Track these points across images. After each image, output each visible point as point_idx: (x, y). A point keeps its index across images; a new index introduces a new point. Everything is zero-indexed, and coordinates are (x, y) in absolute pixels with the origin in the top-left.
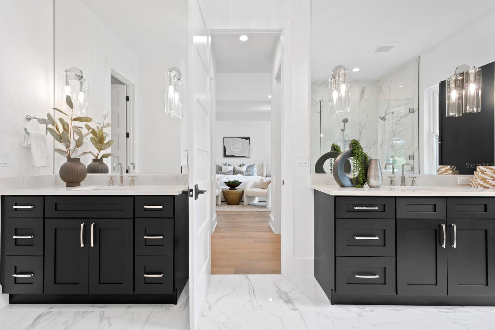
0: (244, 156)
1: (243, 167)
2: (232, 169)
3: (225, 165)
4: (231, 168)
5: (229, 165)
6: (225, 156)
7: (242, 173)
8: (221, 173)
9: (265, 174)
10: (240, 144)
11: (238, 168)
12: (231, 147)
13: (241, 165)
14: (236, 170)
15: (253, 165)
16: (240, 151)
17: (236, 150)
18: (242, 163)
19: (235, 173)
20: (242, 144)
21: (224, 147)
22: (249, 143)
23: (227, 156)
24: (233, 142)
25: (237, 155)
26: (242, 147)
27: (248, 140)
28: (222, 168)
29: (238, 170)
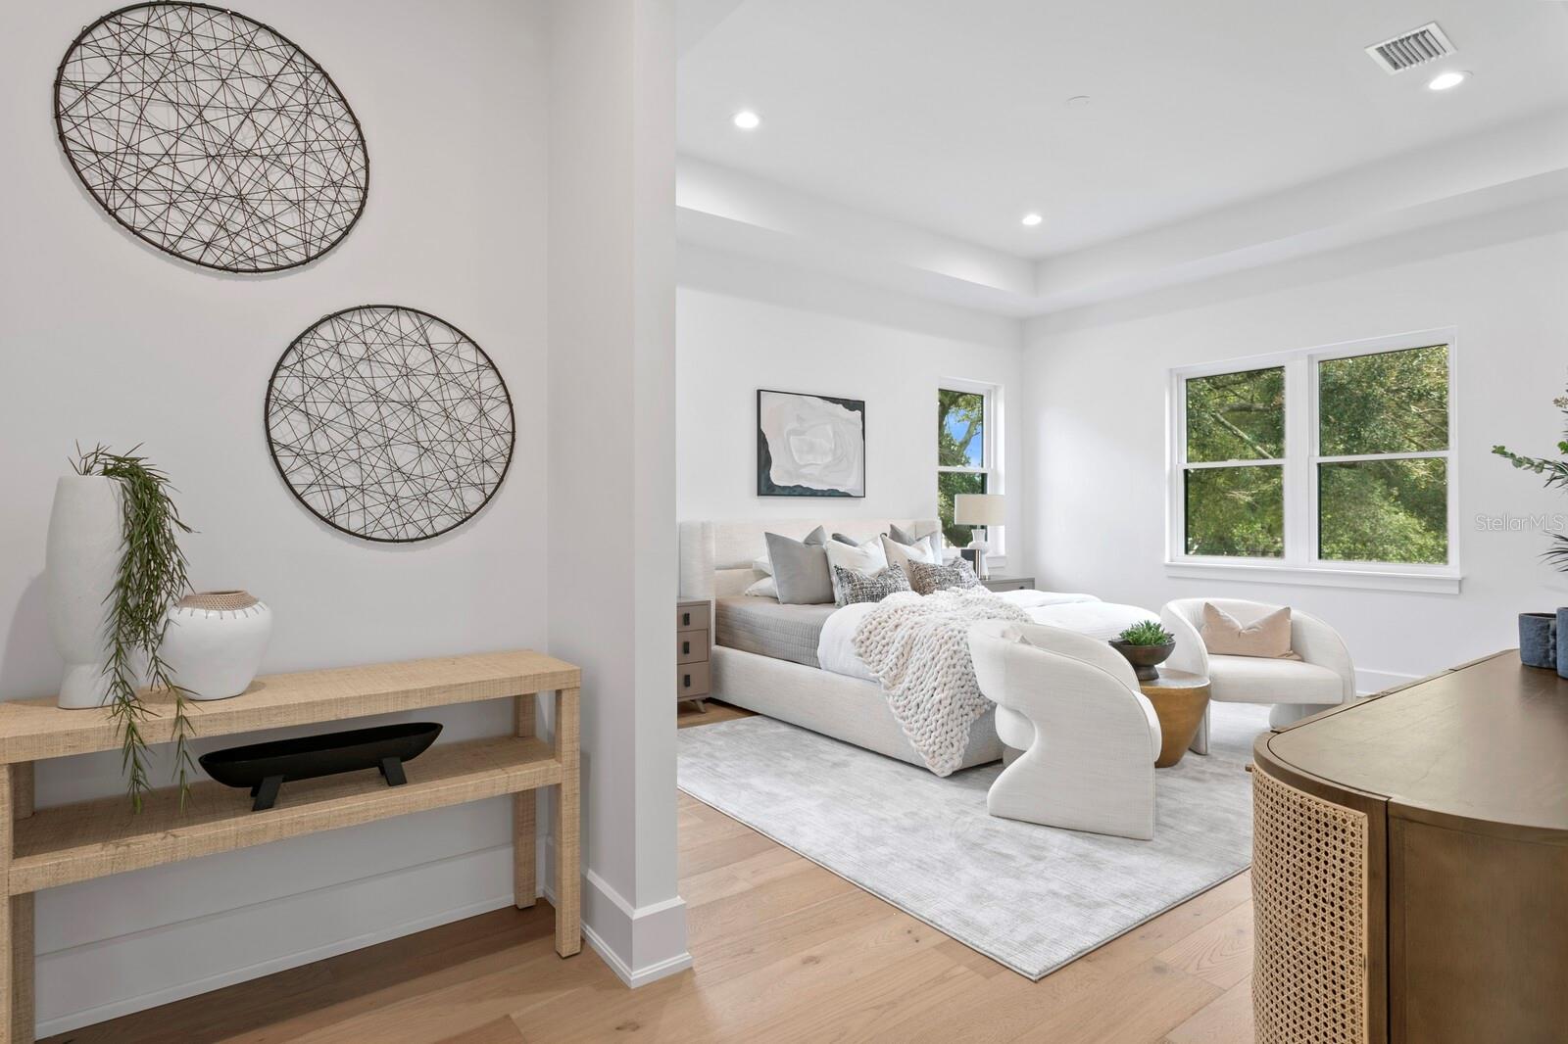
0: (842, 489)
5: (839, 539)
10: (829, 429)
11: (904, 552)
12: (793, 440)
14: (914, 562)
16: (827, 466)
17: (810, 458)
20: (835, 433)
21: (762, 441)
22: (861, 426)
23: (774, 490)
24: (799, 419)
25: (815, 487)
26: (833, 446)
27: (858, 413)
28: (829, 553)
29: (925, 562)
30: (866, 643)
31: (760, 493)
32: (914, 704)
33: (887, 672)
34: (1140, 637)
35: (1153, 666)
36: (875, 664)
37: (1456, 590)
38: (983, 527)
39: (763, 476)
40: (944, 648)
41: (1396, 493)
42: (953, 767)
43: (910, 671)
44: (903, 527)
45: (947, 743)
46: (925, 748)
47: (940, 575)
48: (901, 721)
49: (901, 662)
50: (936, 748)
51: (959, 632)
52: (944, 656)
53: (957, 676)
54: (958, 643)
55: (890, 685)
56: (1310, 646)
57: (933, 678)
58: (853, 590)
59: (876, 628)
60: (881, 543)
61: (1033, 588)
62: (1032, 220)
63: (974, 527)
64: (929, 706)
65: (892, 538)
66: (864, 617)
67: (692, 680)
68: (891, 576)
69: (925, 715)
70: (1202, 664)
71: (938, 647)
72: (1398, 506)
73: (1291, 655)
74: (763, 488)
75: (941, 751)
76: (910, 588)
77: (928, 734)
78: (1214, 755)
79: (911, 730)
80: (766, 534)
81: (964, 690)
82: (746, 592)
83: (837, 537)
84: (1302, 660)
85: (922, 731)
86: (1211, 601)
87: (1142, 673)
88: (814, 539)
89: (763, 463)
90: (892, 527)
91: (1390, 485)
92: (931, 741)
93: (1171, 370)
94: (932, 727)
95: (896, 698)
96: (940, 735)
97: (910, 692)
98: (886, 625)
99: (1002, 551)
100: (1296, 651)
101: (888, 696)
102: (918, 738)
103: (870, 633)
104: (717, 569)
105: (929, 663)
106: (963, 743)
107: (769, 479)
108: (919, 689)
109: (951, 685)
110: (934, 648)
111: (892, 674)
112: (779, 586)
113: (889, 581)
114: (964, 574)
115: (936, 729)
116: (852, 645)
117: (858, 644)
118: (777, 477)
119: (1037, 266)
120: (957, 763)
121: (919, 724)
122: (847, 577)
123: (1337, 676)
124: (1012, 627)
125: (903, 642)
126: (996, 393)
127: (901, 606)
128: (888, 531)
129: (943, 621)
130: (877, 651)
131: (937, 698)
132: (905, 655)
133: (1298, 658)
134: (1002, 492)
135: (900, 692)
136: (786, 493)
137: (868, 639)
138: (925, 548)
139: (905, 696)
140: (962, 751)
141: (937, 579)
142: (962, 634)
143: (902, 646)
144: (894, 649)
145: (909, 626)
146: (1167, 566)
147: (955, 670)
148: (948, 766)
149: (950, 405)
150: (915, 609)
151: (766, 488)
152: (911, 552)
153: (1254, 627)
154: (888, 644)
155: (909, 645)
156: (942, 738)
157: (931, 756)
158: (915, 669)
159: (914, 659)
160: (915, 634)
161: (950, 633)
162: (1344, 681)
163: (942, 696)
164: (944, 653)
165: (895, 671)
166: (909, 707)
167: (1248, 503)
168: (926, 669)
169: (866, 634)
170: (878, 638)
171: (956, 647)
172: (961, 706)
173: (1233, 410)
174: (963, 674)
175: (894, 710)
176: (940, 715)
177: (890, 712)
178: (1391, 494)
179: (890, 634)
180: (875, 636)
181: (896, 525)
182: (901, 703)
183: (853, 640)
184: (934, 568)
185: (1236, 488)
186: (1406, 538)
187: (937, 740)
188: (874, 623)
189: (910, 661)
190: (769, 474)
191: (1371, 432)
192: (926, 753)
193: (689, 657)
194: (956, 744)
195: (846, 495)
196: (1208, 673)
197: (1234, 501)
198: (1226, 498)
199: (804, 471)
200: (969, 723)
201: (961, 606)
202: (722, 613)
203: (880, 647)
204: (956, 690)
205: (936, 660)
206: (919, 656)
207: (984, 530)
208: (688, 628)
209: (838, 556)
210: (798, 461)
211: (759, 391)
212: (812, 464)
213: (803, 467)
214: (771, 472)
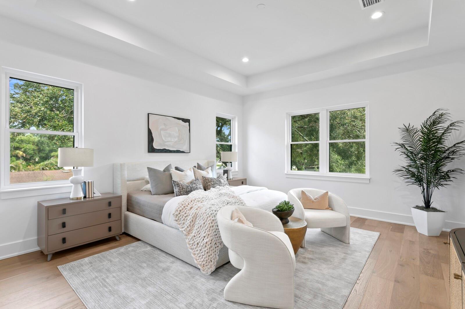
0: (181, 150)
10: (177, 128)
12: (162, 132)
14: (204, 177)
16: (176, 142)
17: (169, 139)
20: (179, 130)
21: (150, 133)
22: (189, 128)
23: (154, 151)
24: (165, 124)
25: (171, 149)
26: (178, 135)
27: (188, 124)
28: (172, 175)
29: (208, 177)
30: (179, 215)
31: (149, 152)
32: (196, 243)
33: (186, 229)
34: (283, 208)
35: (287, 218)
36: (182, 224)
37: (368, 182)
38: (231, 162)
39: (150, 146)
40: (209, 219)
41: (335, 150)
42: (212, 271)
43: (195, 228)
44: (202, 164)
45: (209, 261)
46: (200, 263)
47: (213, 182)
48: (191, 250)
49: (191, 225)
50: (204, 263)
51: (215, 211)
52: (209, 222)
53: (214, 231)
54: (215, 216)
55: (187, 234)
56: (335, 206)
57: (204, 232)
58: (179, 189)
59: (183, 209)
60: (192, 170)
61: (246, 185)
62: (245, 60)
63: (228, 162)
64: (202, 244)
65: (198, 169)
66: (179, 204)
67: (112, 229)
68: (195, 183)
69: (200, 248)
70: (303, 214)
71: (206, 218)
72: (336, 153)
73: (329, 208)
74: (150, 150)
75: (207, 264)
76: (202, 187)
77: (201, 257)
78: (307, 247)
79: (195, 254)
80: (148, 168)
81: (217, 236)
82: (142, 189)
83: (177, 169)
84: (332, 210)
85: (199, 255)
86: (303, 189)
87: (283, 221)
88: (167, 169)
89: (150, 140)
90: (198, 164)
91: (334, 148)
92: (202, 260)
93: (287, 113)
94: (203, 254)
95: (189, 240)
96: (206, 257)
97: (195, 238)
98: (187, 207)
99: (237, 170)
100: (330, 207)
101: (186, 238)
102: (197, 258)
103: (180, 211)
104: (128, 181)
105: (202, 225)
106: (216, 260)
107: (153, 146)
108: (199, 236)
109: (211, 235)
110: (205, 219)
111: (188, 229)
112: (152, 188)
113: (194, 185)
114: (222, 181)
115: (205, 255)
116: (173, 216)
117: (175, 216)
118: (156, 146)
119: (247, 78)
120: (213, 269)
121: (198, 252)
122: (178, 185)
123: (344, 216)
124: (236, 209)
125: (193, 216)
126: (235, 119)
127: (194, 199)
128: (196, 165)
129: (209, 206)
130: (182, 219)
131: (205, 241)
132: (193, 221)
133: (331, 209)
134: (237, 151)
135: (190, 238)
136: (160, 151)
137: (180, 214)
138: (209, 172)
139: (192, 239)
140: (216, 263)
141: (212, 183)
142: (216, 212)
143: (193, 217)
144: (189, 218)
145: (196, 208)
146: (286, 174)
147: (213, 228)
148: (209, 270)
149: (224, 124)
150: (199, 200)
151: (151, 149)
152: (203, 173)
153: (318, 199)
154: (187, 216)
155: (195, 217)
156: (207, 259)
157: (203, 266)
158: (197, 228)
159: (197, 223)
160: (197, 212)
161: (211, 212)
162: (347, 218)
163: (207, 240)
164: (208, 221)
165: (189, 228)
166: (194, 244)
167: (301, 152)
168: (201, 228)
169: (179, 212)
170: (183, 213)
171: (214, 218)
172: (215, 244)
173: (299, 127)
174: (216, 229)
175: (188, 245)
176: (206, 249)
177: (187, 246)
178: (334, 150)
179: (188, 212)
180: (182, 213)
181: (199, 163)
182: (191, 242)
183: (173, 214)
184: (211, 179)
185: (298, 148)
186: (337, 161)
187: (205, 259)
188: (182, 207)
189: (195, 224)
190: (153, 145)
191: (333, 134)
192: (201, 265)
193: (111, 219)
194: (213, 261)
195: (183, 152)
196: (305, 219)
197: (298, 152)
198: (296, 151)
199: (167, 143)
200: (218, 250)
201: (218, 196)
202: (129, 199)
203: (184, 217)
204: (213, 237)
205: (205, 224)
206: (199, 222)
207: (231, 163)
208: (111, 207)
209: (176, 176)
210: (164, 140)
211: (148, 114)
212: (170, 141)
213: (166, 142)
214: (153, 144)
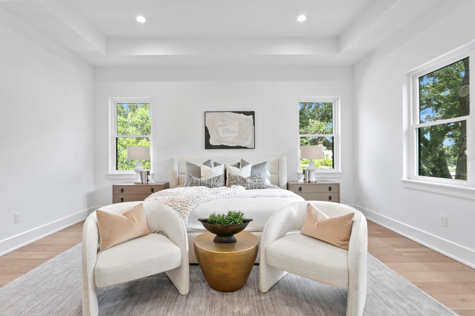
0: (243, 146)
1: (244, 167)
2: (222, 173)
3: (207, 163)
4: (219, 171)
5: (216, 164)
6: (208, 146)
7: (242, 182)
8: (197, 182)
9: (284, 183)
10: (237, 123)
11: (234, 171)
12: (219, 128)
13: (239, 164)
14: (229, 174)
15: (264, 163)
16: (236, 137)
17: (228, 135)
18: (242, 160)
19: (227, 180)
20: (239, 125)
21: (206, 130)
22: (253, 121)
23: (211, 147)
24: (222, 120)
26: (239, 130)
27: (251, 116)
28: (201, 170)
31: (206, 148)
39: (207, 143)
80: (187, 163)
88: (205, 164)
107: (209, 143)
118: (212, 142)
136: (217, 148)
146: (403, 181)
210: (222, 136)
211: (205, 112)
212: (228, 137)
213: (224, 138)
214: (210, 140)
